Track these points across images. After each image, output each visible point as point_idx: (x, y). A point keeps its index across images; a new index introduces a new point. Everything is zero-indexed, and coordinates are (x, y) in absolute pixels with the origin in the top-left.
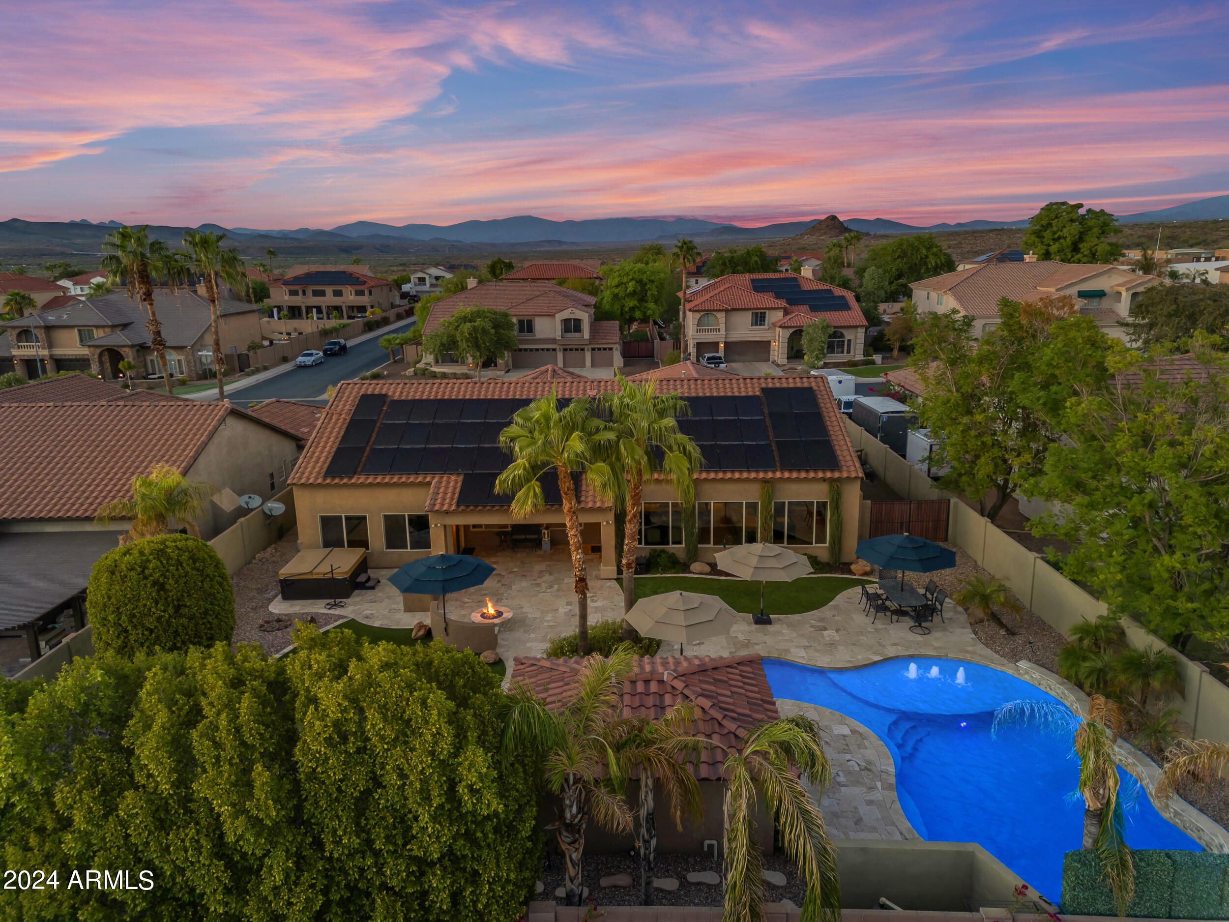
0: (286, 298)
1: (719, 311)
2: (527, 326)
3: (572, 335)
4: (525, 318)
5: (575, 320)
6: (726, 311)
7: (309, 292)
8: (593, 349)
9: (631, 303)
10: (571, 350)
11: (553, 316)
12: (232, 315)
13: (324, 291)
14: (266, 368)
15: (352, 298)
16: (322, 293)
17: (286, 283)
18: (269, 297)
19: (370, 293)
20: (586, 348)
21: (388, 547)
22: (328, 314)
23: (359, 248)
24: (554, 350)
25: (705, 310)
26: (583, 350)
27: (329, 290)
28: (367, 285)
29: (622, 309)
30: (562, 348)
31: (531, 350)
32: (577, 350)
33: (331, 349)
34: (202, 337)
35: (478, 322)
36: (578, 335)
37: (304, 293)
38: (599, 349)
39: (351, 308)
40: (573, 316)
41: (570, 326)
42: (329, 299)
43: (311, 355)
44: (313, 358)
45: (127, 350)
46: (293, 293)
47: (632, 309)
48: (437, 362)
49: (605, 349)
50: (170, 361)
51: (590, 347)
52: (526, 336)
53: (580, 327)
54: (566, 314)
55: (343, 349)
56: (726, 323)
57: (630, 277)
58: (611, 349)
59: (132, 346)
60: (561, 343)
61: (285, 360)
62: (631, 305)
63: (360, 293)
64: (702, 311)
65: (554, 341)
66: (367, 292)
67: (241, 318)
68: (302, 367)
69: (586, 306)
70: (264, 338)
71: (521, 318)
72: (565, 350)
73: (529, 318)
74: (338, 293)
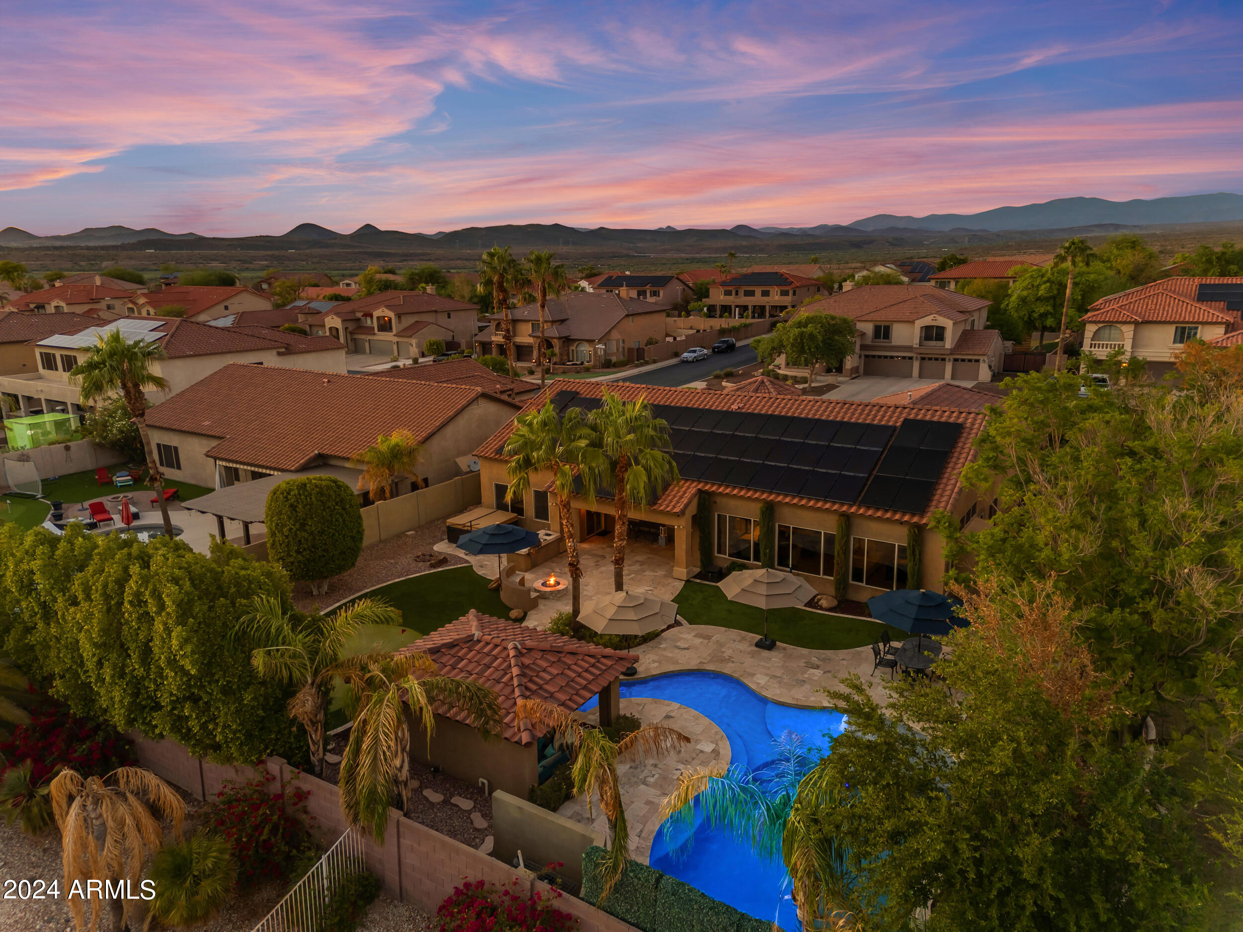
0: (722, 297)
1: (1125, 323)
2: (883, 332)
3: (933, 343)
4: (883, 324)
5: (938, 327)
6: (1136, 323)
7: (741, 293)
8: (956, 360)
9: (1041, 309)
10: (930, 359)
11: (913, 322)
12: (640, 314)
13: (754, 291)
14: (655, 362)
15: (777, 298)
16: (751, 293)
17: (723, 284)
18: (707, 296)
19: (794, 294)
20: (947, 358)
21: (537, 517)
22: (753, 312)
23: (871, 242)
24: (911, 358)
25: (1103, 322)
26: (944, 360)
27: (758, 291)
28: (793, 286)
29: (1030, 316)
30: (919, 357)
31: (886, 357)
32: (936, 359)
33: (718, 347)
34: (610, 331)
35: (810, 328)
36: (939, 343)
37: (737, 294)
38: (963, 360)
39: (774, 308)
40: (934, 323)
41: (934, 333)
42: (758, 299)
43: (694, 351)
44: (695, 355)
45: (556, 340)
46: (727, 293)
47: (1044, 316)
48: (787, 364)
49: (970, 361)
50: (582, 351)
51: (952, 357)
52: (882, 342)
53: (943, 335)
54: (928, 321)
55: (731, 348)
56: (1134, 339)
57: (1045, 279)
58: (977, 361)
59: (560, 338)
60: (919, 351)
61: (677, 355)
62: (1042, 310)
63: (784, 293)
64: (1099, 322)
65: (910, 348)
66: (791, 292)
67: (648, 317)
68: (685, 362)
69: (961, 312)
70: (668, 335)
71: (878, 324)
72: (923, 359)
73: (887, 324)
74: (766, 294)
